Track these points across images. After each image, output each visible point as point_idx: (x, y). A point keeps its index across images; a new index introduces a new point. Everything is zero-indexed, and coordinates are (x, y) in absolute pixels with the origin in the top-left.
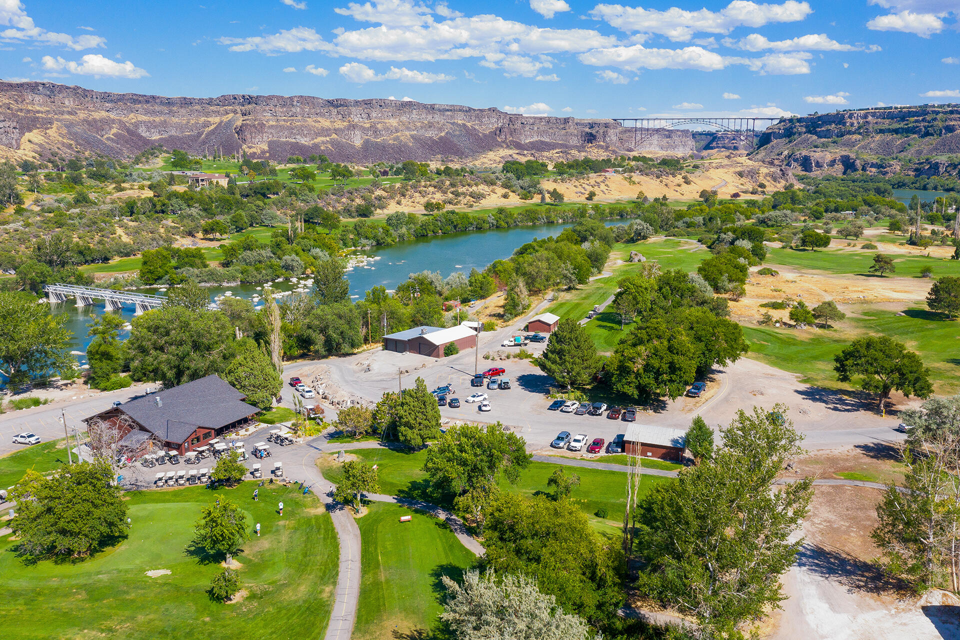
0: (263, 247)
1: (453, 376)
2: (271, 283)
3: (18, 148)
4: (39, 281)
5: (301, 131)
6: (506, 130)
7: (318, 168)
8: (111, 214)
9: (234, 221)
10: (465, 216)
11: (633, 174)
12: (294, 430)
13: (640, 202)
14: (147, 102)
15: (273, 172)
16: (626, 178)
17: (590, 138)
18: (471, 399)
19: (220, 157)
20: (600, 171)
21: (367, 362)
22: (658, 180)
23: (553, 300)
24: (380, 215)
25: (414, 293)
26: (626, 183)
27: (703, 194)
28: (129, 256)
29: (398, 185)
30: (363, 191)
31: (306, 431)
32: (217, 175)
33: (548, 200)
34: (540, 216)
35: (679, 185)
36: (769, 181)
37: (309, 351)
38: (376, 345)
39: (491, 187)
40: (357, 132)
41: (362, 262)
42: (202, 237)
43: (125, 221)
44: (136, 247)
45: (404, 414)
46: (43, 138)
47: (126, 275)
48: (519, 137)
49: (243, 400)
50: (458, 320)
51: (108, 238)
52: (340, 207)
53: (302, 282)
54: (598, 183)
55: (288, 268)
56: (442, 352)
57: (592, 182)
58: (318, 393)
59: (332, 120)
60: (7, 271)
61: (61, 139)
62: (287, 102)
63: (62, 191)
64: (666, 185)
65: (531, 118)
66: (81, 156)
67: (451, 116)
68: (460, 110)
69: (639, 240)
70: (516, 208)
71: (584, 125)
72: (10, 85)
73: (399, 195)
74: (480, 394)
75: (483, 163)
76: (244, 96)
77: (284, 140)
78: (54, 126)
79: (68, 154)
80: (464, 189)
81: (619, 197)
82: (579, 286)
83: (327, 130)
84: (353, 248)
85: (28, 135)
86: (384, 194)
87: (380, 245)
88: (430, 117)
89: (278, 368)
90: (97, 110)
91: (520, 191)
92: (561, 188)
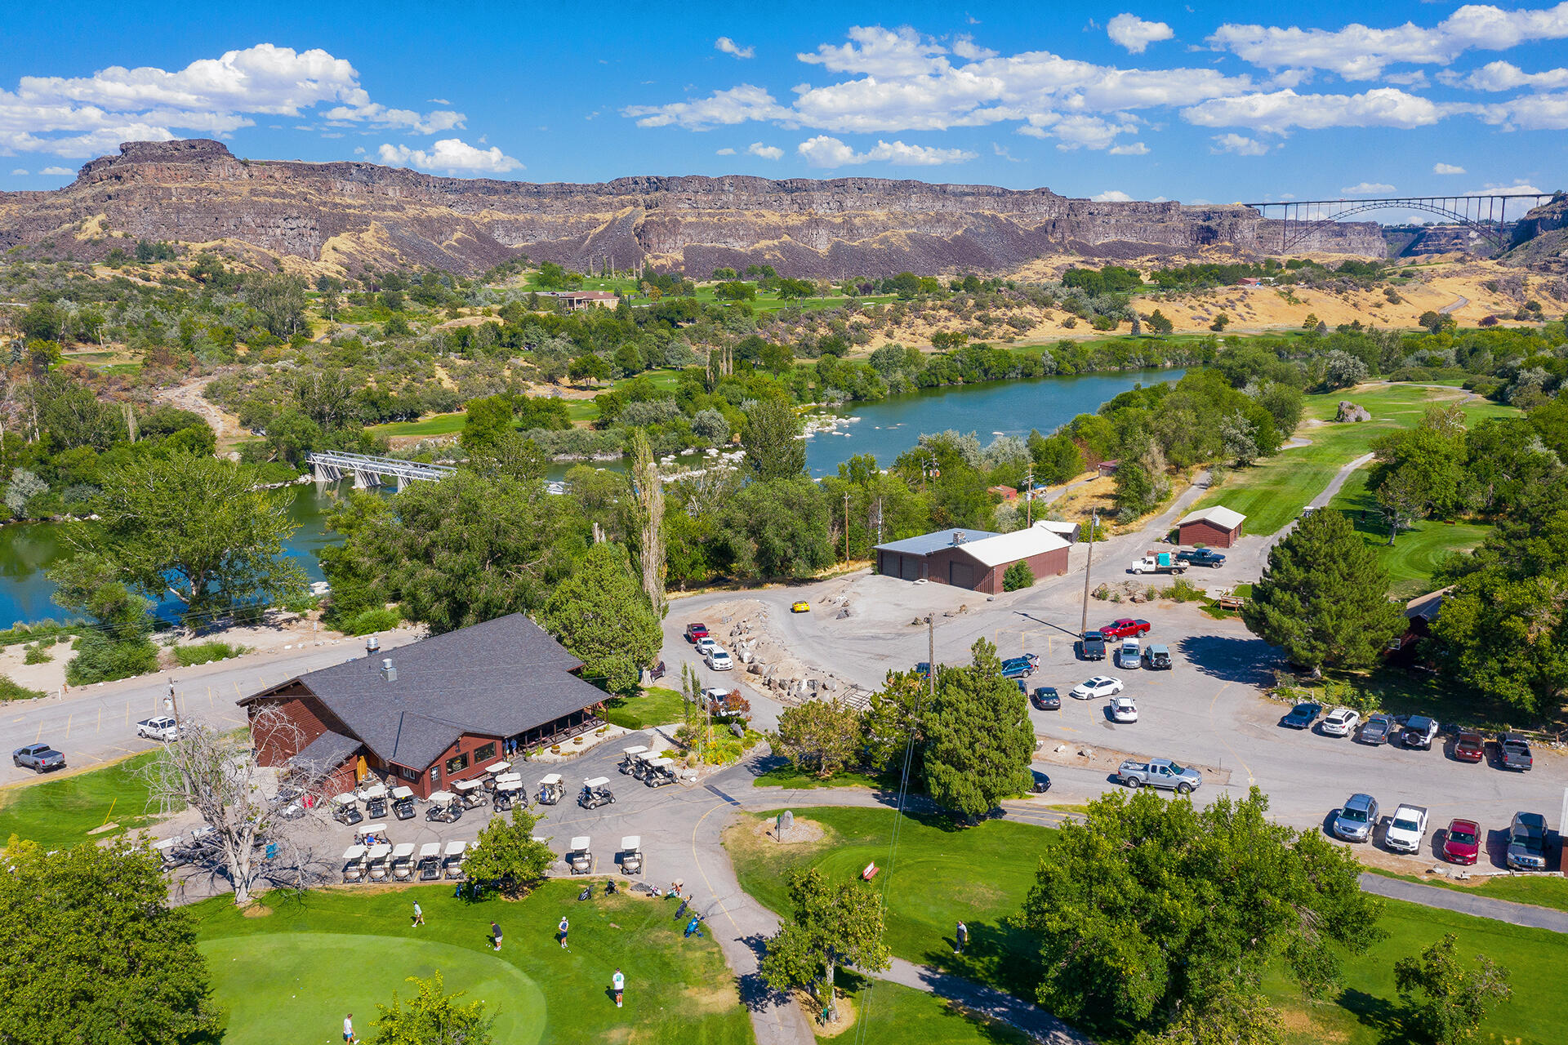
0: (664, 396)
1: (1032, 634)
2: (672, 457)
3: (318, 259)
4: (299, 445)
5: (734, 231)
6: (1063, 224)
7: (760, 286)
8: (432, 347)
9: (622, 359)
10: (1004, 355)
11: (1293, 286)
12: (681, 746)
13: (1312, 333)
14: (507, 192)
15: (689, 289)
16: (1281, 294)
17: (1207, 235)
18: (1085, 691)
19: (610, 273)
20: (1235, 282)
21: (842, 598)
22: (1340, 297)
23: (1211, 485)
24: (858, 354)
25: (928, 470)
26: (1283, 302)
27: (1425, 319)
28: (451, 411)
29: (888, 306)
30: (831, 315)
31: (707, 750)
32: (601, 293)
33: (1144, 330)
34: (1133, 355)
35: (1379, 306)
36: (1545, 298)
37: (729, 571)
38: (858, 565)
39: (1044, 310)
40: (822, 232)
41: (829, 425)
42: (569, 384)
43: (452, 358)
44: (462, 397)
45: (944, 731)
46: (354, 245)
47: (440, 441)
48: (1084, 236)
49: (576, 672)
50: (1025, 518)
51: (421, 382)
52: (793, 341)
53: (726, 455)
54: (1232, 302)
55: (703, 430)
56: (999, 580)
57: (1221, 299)
58: (741, 659)
59: (783, 212)
60: (258, 431)
61: (379, 246)
62: (713, 186)
63: (371, 318)
64: (1355, 305)
65: (1105, 204)
66: (407, 271)
67: (973, 203)
68: (988, 194)
69: (1337, 388)
70: (1088, 343)
71: (1196, 215)
72: (312, 168)
73: (889, 323)
74: (1104, 679)
75: (1025, 278)
76: (649, 179)
77: (709, 245)
78: (372, 227)
79: (386, 267)
80: (999, 313)
81: (1270, 326)
82: (1259, 461)
83: (775, 228)
84: (814, 404)
85: (333, 241)
86: (865, 320)
87: (857, 400)
88: (938, 205)
89: (655, 605)
90: (435, 204)
91: (1094, 316)
92: (1168, 310)
